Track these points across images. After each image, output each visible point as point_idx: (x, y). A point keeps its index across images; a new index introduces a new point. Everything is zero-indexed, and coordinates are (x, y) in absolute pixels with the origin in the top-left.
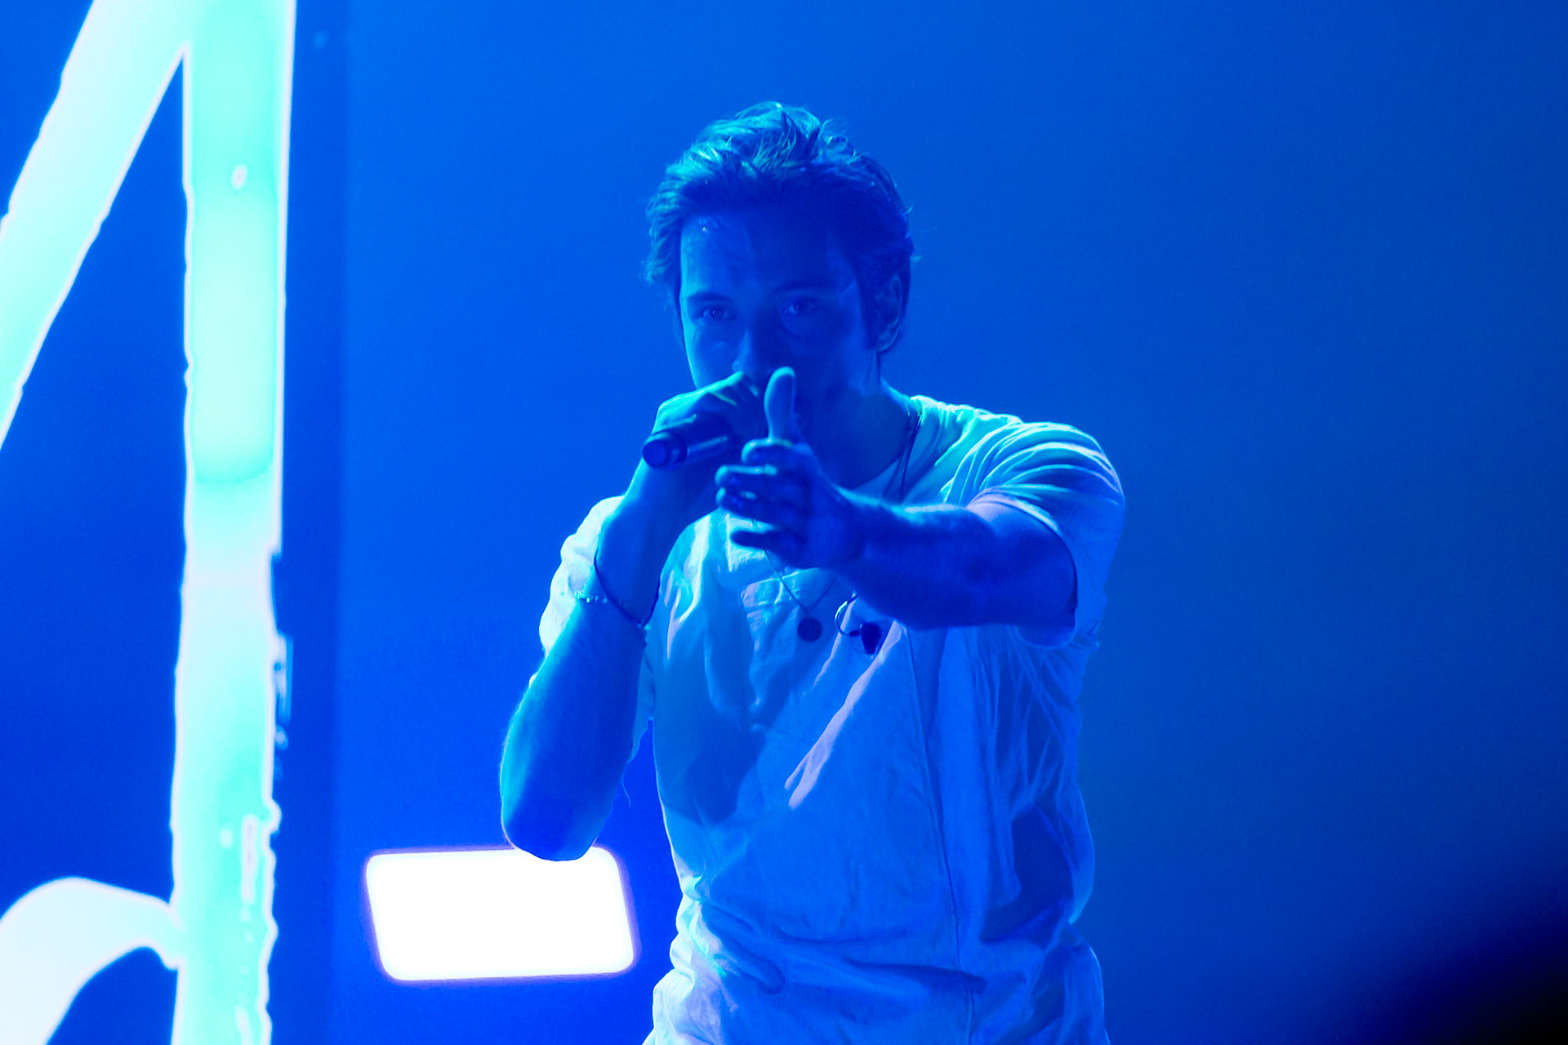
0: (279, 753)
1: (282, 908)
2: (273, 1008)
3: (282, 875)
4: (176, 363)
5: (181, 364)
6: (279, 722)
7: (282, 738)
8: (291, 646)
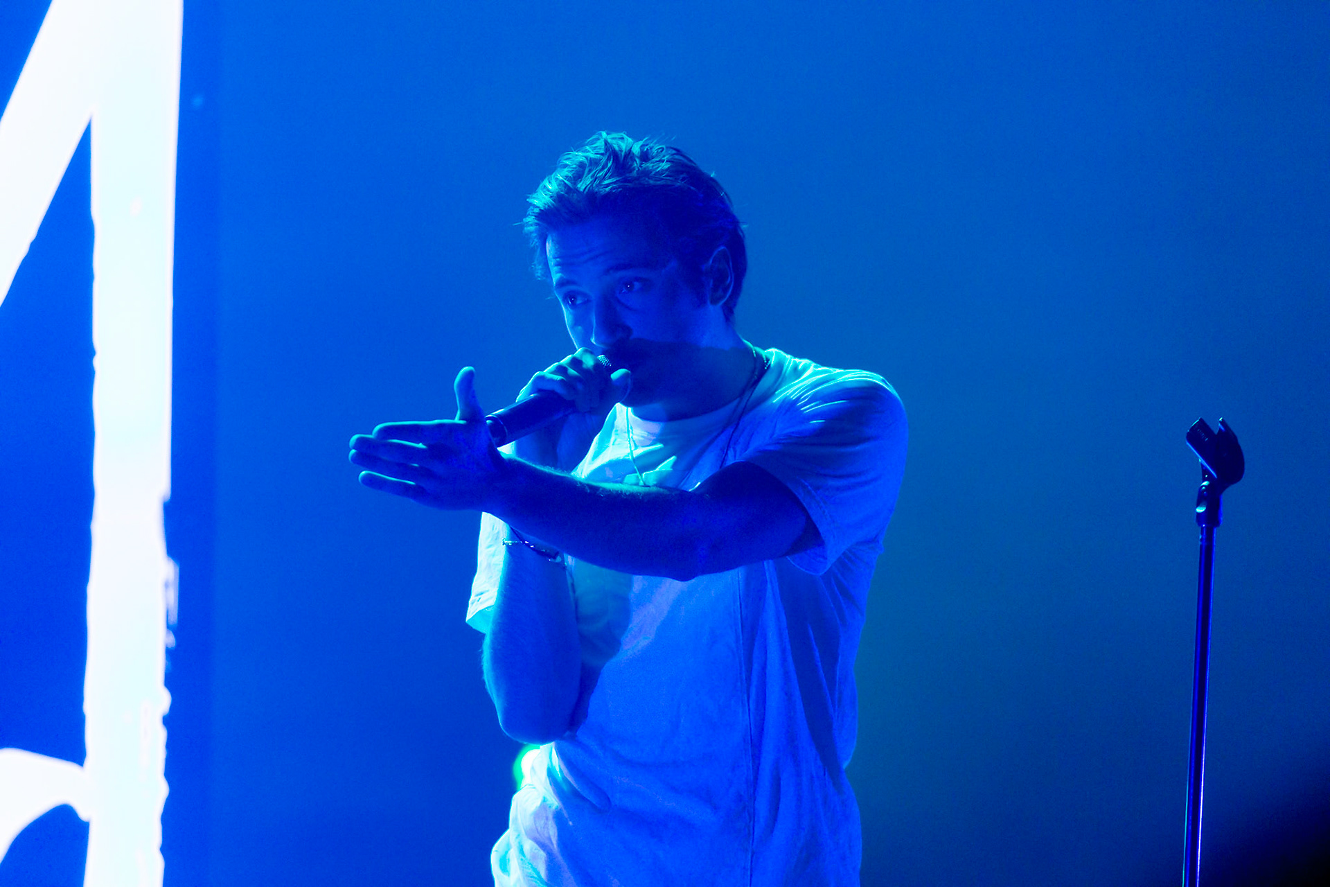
0: (169, 651)
1: (173, 770)
2: (166, 849)
3: (172, 746)
4: (85, 352)
5: (90, 352)
6: (169, 627)
7: (172, 640)
8: (178, 569)
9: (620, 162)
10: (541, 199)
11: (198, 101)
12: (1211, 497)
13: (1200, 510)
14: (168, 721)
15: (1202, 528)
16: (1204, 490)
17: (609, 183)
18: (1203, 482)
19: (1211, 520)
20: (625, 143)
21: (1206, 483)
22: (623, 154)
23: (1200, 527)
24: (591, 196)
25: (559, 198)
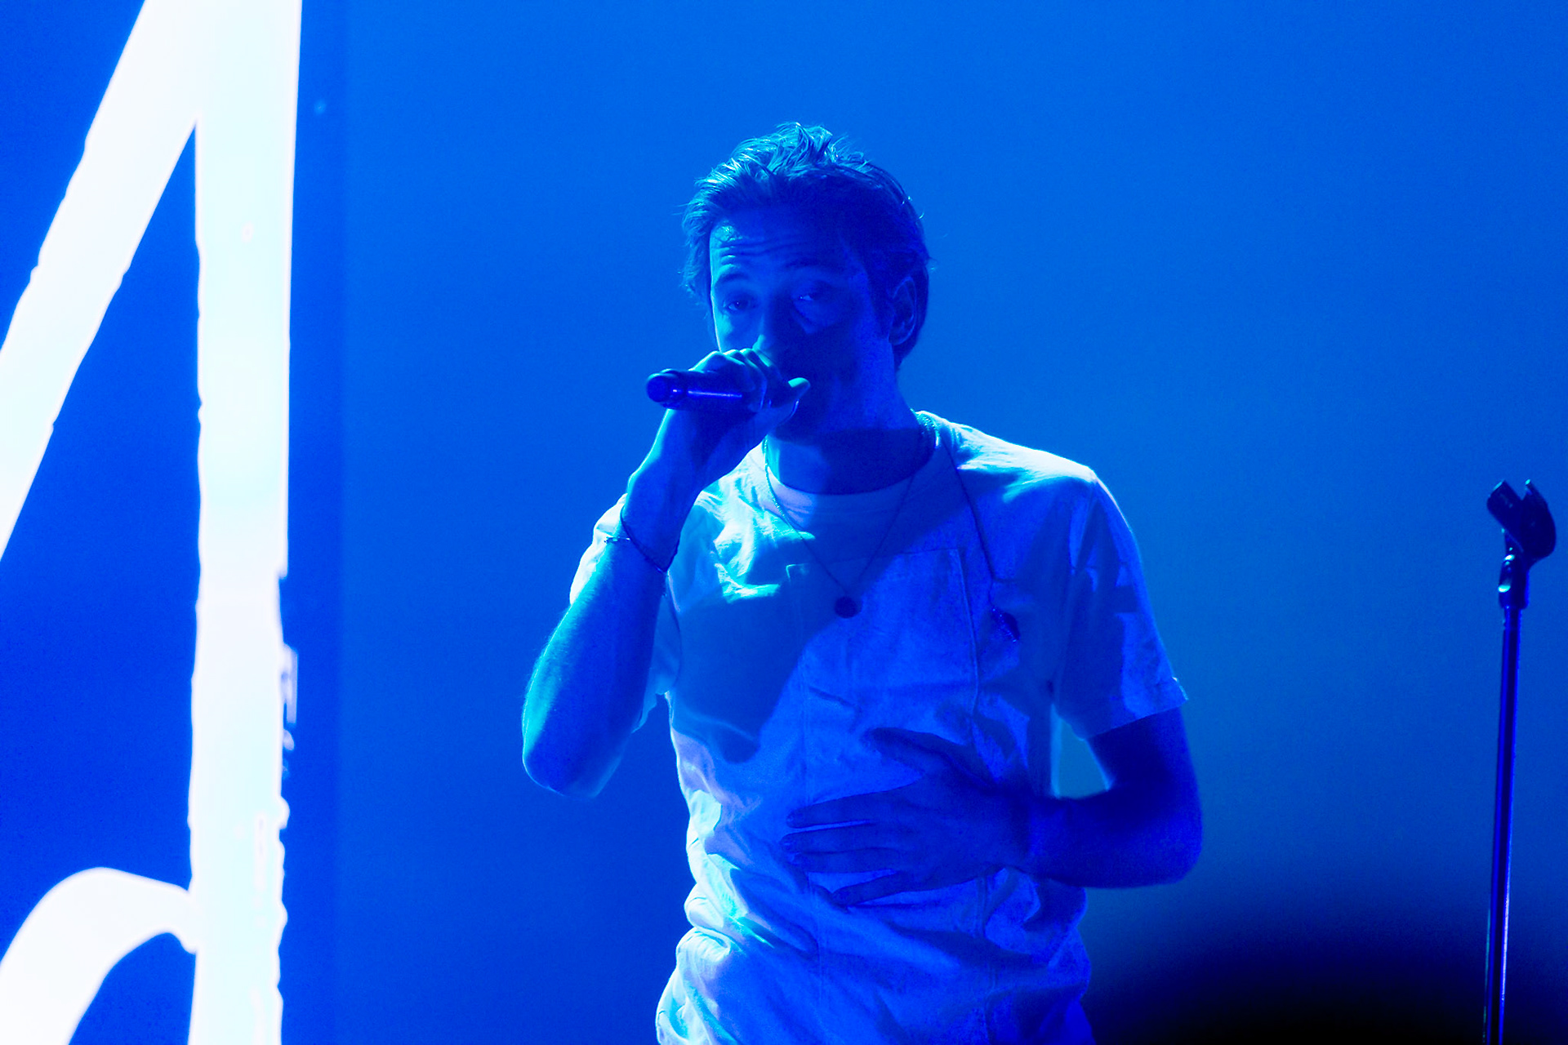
0: (286, 755)
1: (292, 895)
2: (283, 987)
3: (291, 865)
4: (188, 403)
5: (194, 403)
6: (287, 727)
7: (290, 742)
8: (297, 658)
9: (815, 154)
10: (718, 179)
11: (320, 108)
12: (1517, 575)
13: (1503, 589)
14: (286, 836)
15: (1506, 610)
16: (1508, 566)
17: (800, 169)
18: (1507, 555)
19: (1515, 602)
20: (820, 134)
21: (1510, 557)
22: (821, 143)
23: (1503, 610)
24: (779, 180)
25: (744, 179)
